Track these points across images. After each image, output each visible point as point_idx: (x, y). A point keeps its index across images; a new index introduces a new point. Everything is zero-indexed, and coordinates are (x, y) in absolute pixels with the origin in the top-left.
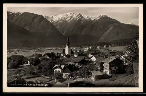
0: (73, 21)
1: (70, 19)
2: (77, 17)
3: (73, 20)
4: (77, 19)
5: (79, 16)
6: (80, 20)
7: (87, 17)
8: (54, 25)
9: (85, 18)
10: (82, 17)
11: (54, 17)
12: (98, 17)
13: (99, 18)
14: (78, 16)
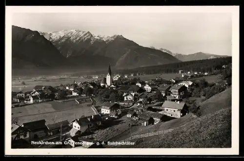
0: (80, 41)
1: (76, 38)
2: (85, 36)
3: (80, 39)
4: (84, 38)
5: (88, 34)
6: (89, 40)
7: (98, 36)
8: (54, 44)
9: (96, 38)
10: (92, 36)
11: (54, 34)
12: (112, 37)
13: (113, 39)
14: (86, 34)
